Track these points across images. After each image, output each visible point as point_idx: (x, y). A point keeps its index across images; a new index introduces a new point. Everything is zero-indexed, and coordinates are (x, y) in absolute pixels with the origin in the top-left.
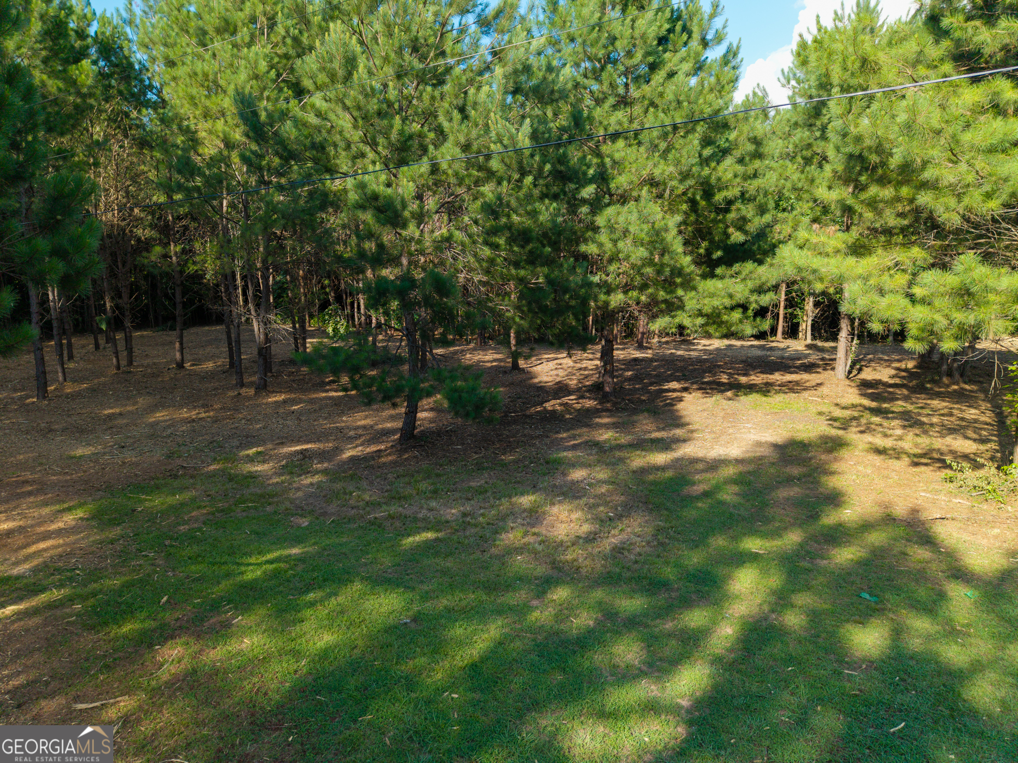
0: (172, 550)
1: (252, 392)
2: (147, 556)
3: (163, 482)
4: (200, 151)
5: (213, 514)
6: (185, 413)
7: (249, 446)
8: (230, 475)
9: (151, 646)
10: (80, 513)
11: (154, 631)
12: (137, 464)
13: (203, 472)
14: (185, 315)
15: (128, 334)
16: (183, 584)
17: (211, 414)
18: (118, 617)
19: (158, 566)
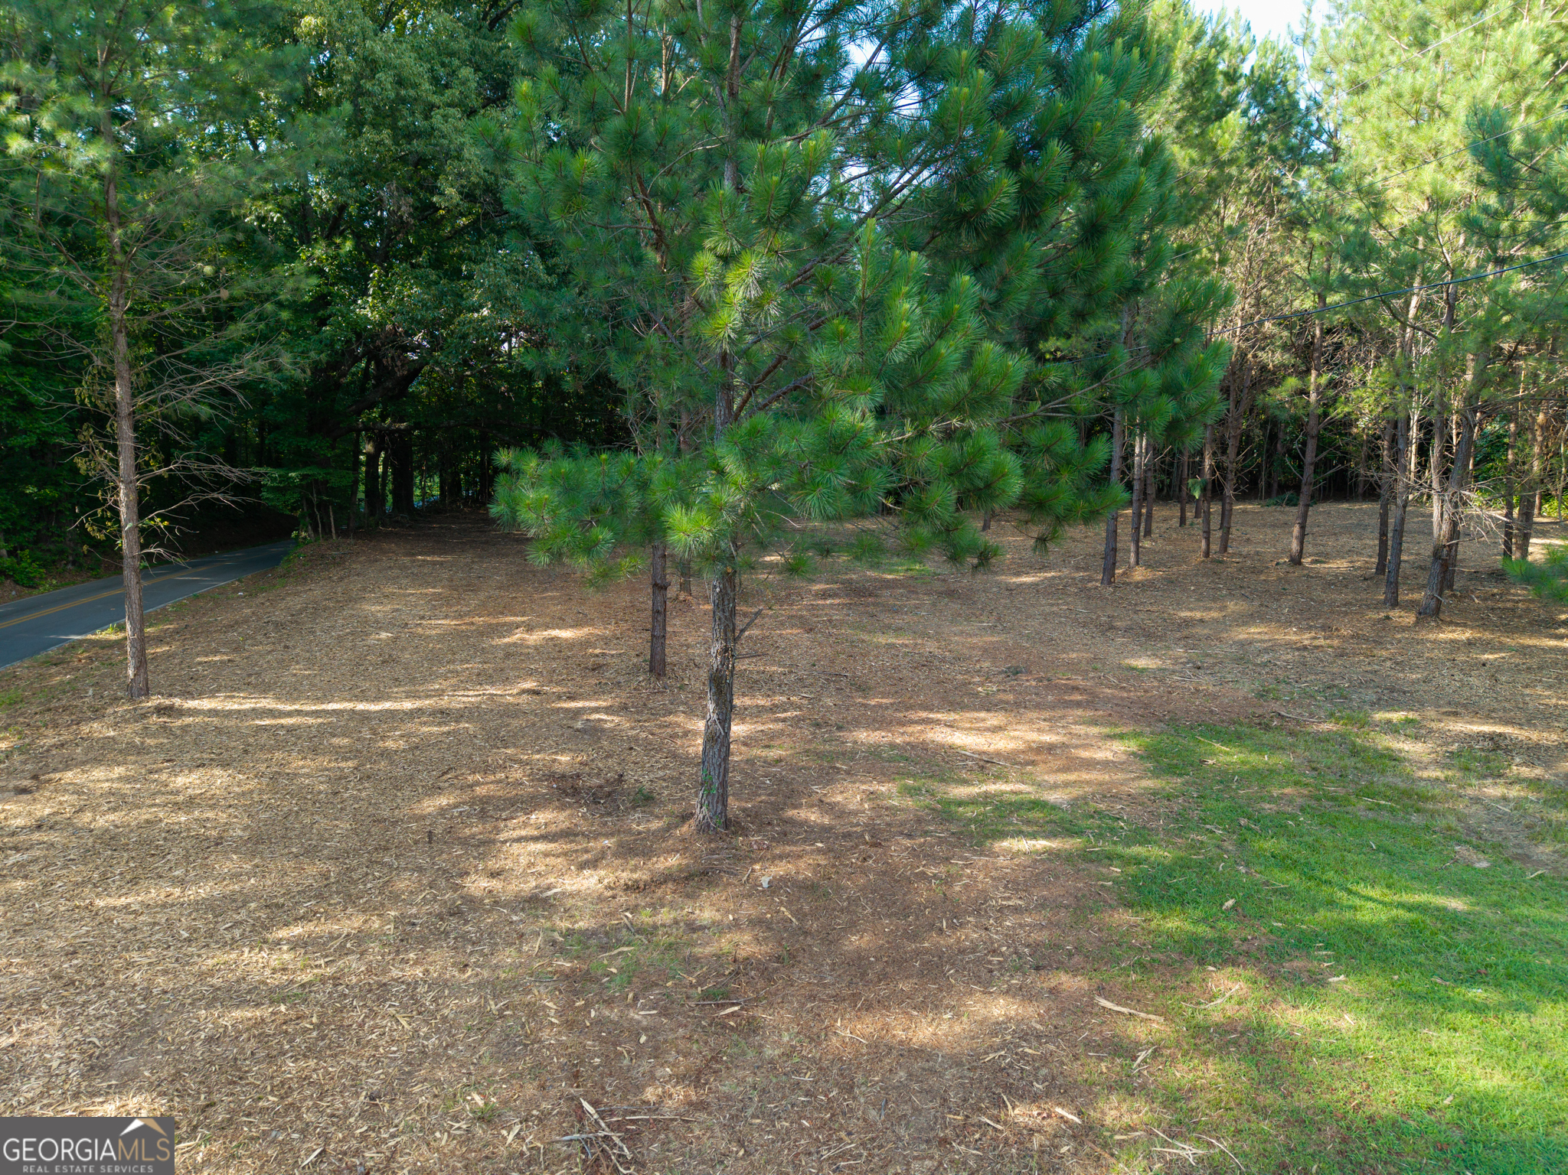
0: (1248, 835)
1: (1410, 619)
2: (1212, 832)
3: (1248, 731)
4: (1386, 221)
5: (1318, 800)
6: (1292, 635)
7: (1392, 705)
8: (1354, 744)
9: (1202, 962)
10: (1132, 746)
11: (1209, 942)
12: (1214, 697)
13: (1309, 729)
14: (1315, 484)
15: (1227, 507)
16: (1258, 891)
17: (1336, 642)
18: (1164, 903)
19: (1227, 852)
